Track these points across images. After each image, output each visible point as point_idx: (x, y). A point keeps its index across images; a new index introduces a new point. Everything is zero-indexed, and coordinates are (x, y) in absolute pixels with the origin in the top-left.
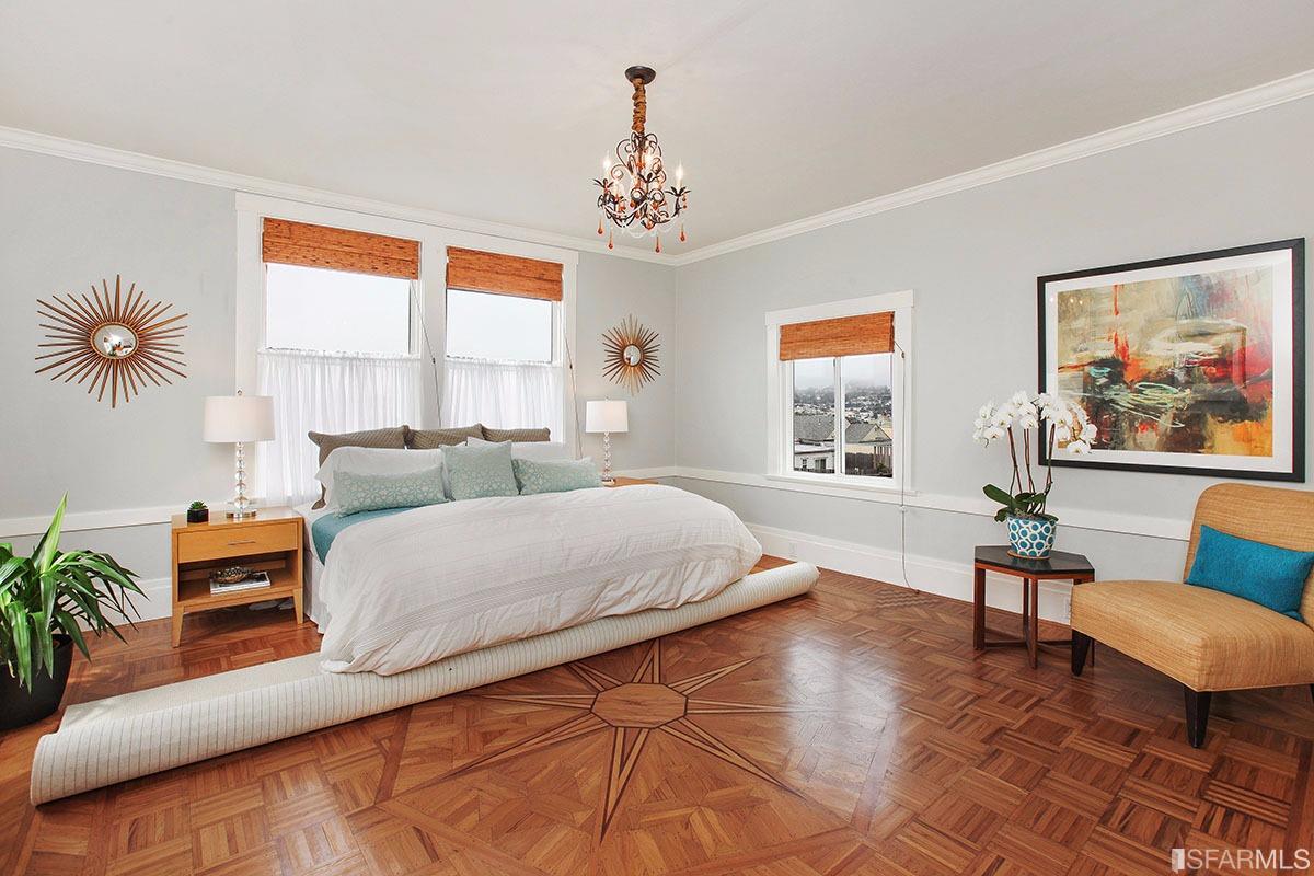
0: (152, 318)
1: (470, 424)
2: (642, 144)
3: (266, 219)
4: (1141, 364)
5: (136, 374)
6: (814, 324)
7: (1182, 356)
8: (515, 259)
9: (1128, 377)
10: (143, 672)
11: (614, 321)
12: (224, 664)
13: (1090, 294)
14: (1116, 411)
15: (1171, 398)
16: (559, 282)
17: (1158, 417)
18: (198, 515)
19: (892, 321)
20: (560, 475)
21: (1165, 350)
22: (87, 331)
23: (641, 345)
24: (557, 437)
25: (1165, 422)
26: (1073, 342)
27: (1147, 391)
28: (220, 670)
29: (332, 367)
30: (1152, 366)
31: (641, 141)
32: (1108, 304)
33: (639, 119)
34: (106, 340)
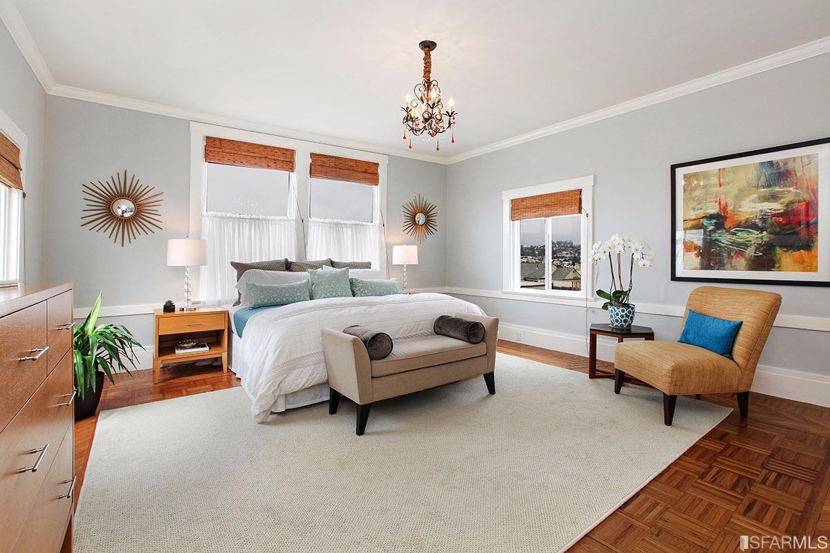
0: (144, 195)
1: (324, 258)
2: (429, 86)
3: (207, 137)
4: (735, 216)
5: (135, 227)
6: (532, 197)
7: (761, 211)
8: (350, 160)
9: (727, 225)
10: (139, 396)
11: (408, 198)
12: (184, 393)
13: (704, 175)
14: (719, 246)
15: (754, 237)
16: (376, 174)
17: (746, 250)
18: (169, 308)
19: (580, 194)
20: (377, 288)
21: (751, 208)
22: (108, 202)
23: (426, 212)
24: (375, 267)
25: (750, 252)
26: (692, 204)
27: (739, 234)
28: (182, 395)
29: (244, 224)
30: (743, 218)
31: (428, 84)
32: (715, 181)
33: (427, 71)
34: (119, 208)
